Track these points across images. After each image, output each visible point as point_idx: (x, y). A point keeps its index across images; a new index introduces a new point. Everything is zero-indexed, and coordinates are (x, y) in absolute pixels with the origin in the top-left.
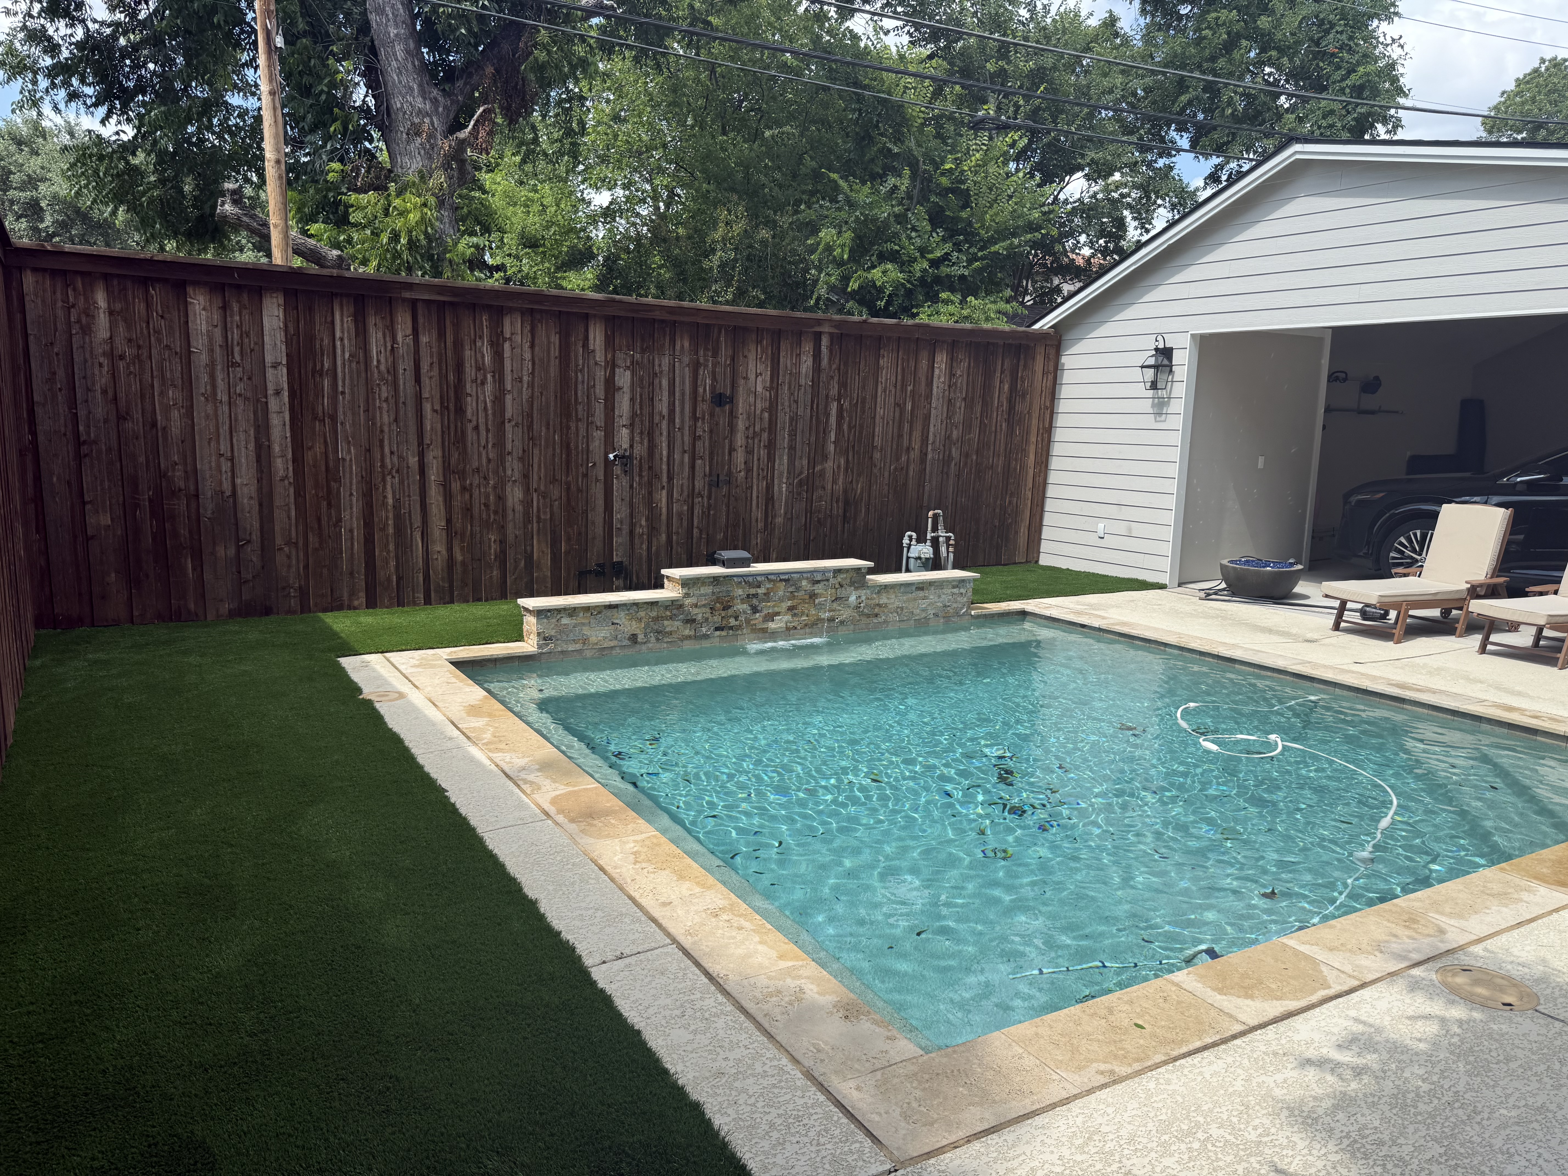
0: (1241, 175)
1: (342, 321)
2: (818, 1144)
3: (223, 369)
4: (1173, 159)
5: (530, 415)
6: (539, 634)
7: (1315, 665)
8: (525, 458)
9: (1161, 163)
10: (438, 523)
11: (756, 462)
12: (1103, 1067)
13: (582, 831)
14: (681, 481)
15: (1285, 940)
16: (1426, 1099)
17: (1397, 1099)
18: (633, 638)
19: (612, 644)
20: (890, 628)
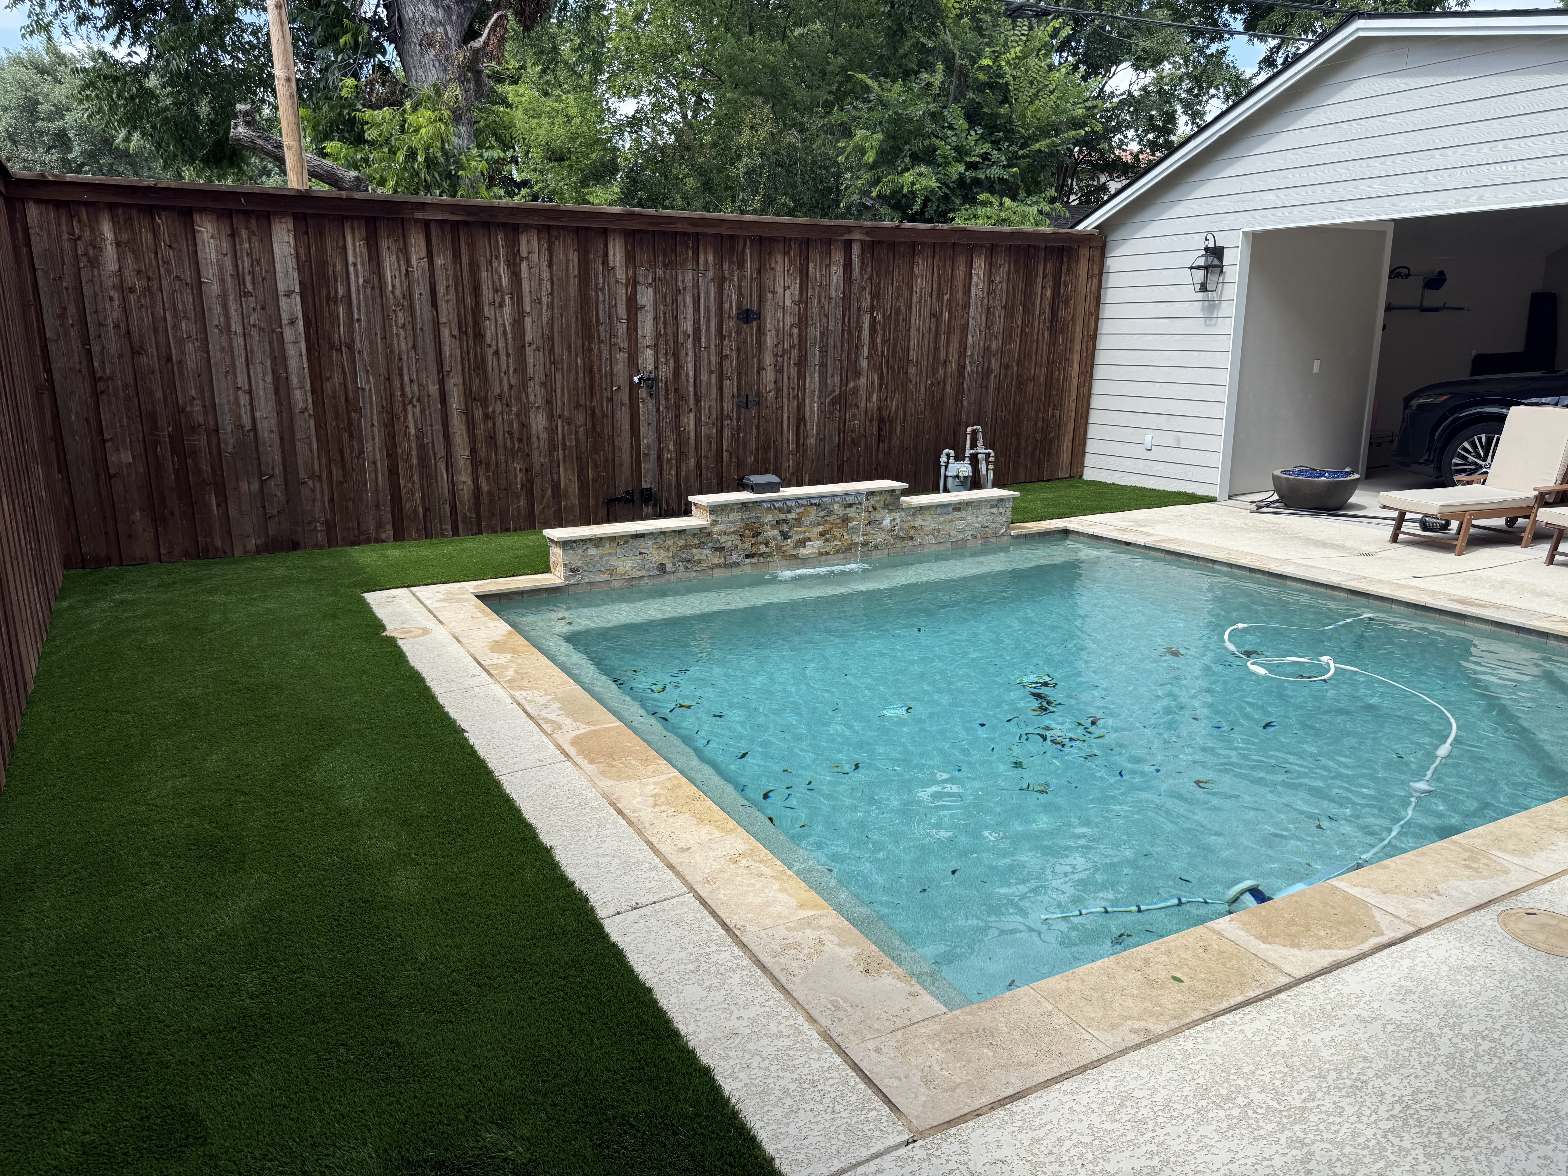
0: (1298, 58)
1: (354, 245)
2: (833, 1112)
3: (235, 299)
4: (1227, 44)
5: (551, 338)
6: (565, 565)
7: (1371, 581)
8: (547, 383)
9: (1214, 48)
10: (462, 453)
11: (786, 381)
12: (1137, 1025)
13: (602, 773)
14: (709, 402)
15: (1334, 882)
16: (1486, 1059)
17: (1454, 1058)
18: (662, 568)
19: (640, 574)
20: (926, 550)
